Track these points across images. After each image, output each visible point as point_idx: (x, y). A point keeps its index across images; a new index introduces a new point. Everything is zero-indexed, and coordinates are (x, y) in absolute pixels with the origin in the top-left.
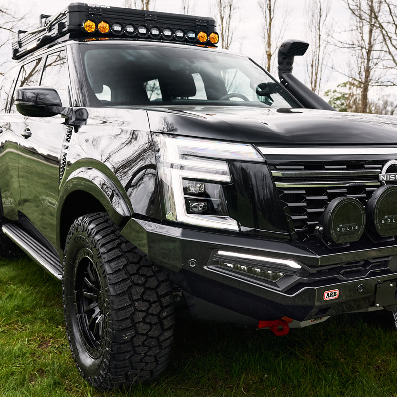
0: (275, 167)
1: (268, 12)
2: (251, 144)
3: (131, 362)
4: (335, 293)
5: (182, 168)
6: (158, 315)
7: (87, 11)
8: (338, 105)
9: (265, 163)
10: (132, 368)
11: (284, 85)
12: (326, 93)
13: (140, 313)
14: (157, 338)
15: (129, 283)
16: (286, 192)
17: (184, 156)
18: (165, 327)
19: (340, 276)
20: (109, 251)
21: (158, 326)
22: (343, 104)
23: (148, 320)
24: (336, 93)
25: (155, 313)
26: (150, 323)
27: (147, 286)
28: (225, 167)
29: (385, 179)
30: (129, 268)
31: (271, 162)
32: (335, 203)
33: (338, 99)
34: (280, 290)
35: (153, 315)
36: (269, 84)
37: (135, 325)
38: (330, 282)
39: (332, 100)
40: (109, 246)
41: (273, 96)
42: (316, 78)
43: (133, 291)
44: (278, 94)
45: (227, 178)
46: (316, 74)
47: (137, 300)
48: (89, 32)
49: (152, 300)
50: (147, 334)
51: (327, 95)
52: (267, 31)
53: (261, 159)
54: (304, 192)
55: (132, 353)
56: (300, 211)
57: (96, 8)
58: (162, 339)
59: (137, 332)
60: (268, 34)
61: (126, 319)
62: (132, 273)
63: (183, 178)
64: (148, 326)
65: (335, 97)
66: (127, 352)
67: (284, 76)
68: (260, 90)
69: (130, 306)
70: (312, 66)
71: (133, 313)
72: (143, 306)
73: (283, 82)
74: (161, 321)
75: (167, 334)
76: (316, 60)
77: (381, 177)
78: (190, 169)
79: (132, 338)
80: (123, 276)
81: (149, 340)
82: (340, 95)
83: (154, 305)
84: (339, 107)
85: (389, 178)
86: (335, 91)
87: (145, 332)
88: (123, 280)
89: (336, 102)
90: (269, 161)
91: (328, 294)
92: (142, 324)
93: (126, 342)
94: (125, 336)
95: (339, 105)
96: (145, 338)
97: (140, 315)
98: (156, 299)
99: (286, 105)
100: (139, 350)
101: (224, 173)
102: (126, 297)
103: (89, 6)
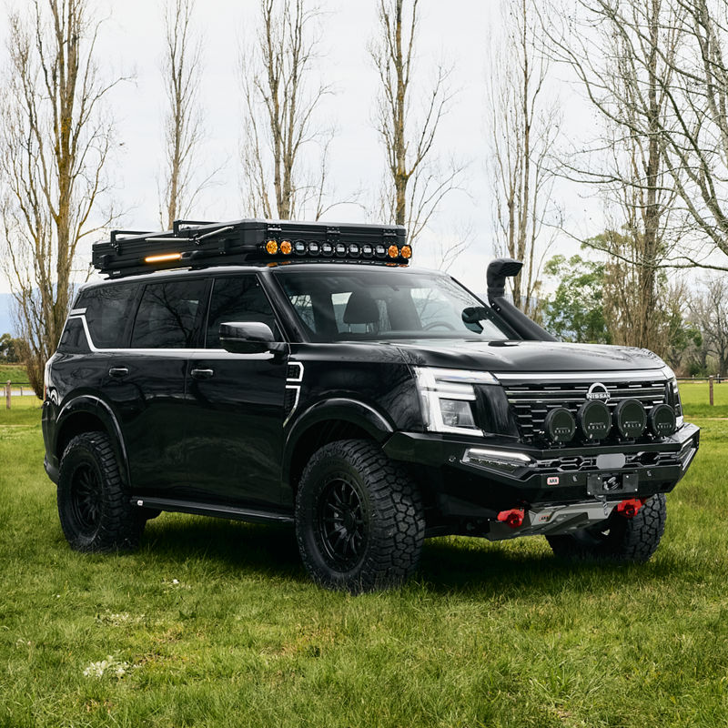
0: (507, 388)
1: (393, 66)
2: (489, 371)
3: (392, 557)
4: (556, 480)
5: (435, 390)
7: (265, 228)
8: (584, 299)
9: (501, 385)
10: (393, 564)
11: (496, 310)
12: (550, 265)
14: (413, 538)
15: (390, 489)
16: (516, 406)
17: (438, 380)
18: (420, 528)
19: (559, 469)
20: (370, 465)
21: (414, 526)
22: (598, 296)
23: (406, 520)
24: (578, 265)
25: (411, 514)
26: (408, 523)
27: (404, 492)
28: (471, 389)
29: (591, 398)
30: (388, 478)
31: (505, 385)
32: (551, 414)
33: (584, 281)
34: (517, 477)
35: (410, 516)
36: (478, 308)
37: (397, 523)
38: (552, 472)
39: (567, 284)
40: (369, 461)
41: (482, 322)
42: (524, 236)
43: (394, 496)
44: (488, 320)
45: (473, 398)
46: (522, 226)
47: (398, 503)
48: (270, 253)
49: (408, 505)
50: (405, 533)
51: (554, 272)
52: (391, 116)
53: (497, 383)
54: (529, 406)
55: (394, 548)
56: (528, 421)
58: (417, 538)
59: (398, 530)
60: (396, 123)
61: (390, 518)
62: (391, 482)
63: (440, 398)
64: (407, 526)
65: (577, 276)
67: (495, 299)
68: (467, 316)
70: (511, 205)
71: (396, 514)
72: (402, 508)
73: (495, 308)
75: (421, 535)
76: (520, 191)
79: (395, 535)
80: (384, 484)
81: (408, 538)
82: (588, 271)
83: (410, 508)
84: (589, 305)
86: (576, 260)
87: (404, 530)
88: (386, 487)
89: (579, 290)
90: (503, 384)
91: (551, 480)
92: (402, 523)
93: (390, 537)
95: (589, 298)
96: (404, 535)
97: (401, 516)
99: (501, 336)
100: (400, 546)
101: (470, 394)
102: (390, 500)
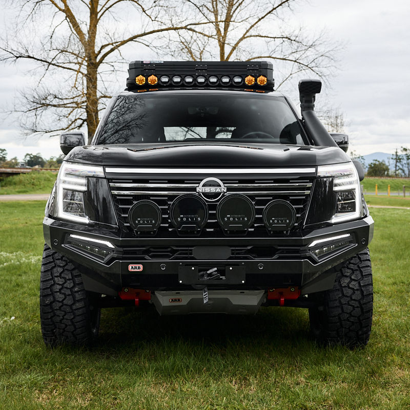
0: (111, 180)
2: (102, 165)
4: (139, 268)
5: (64, 182)
6: (71, 289)
7: (142, 67)
9: (105, 178)
13: (58, 286)
14: (71, 306)
15: (53, 264)
16: (118, 197)
17: (67, 174)
18: (77, 299)
19: (146, 257)
21: (71, 297)
23: (63, 291)
25: (69, 287)
26: (64, 294)
27: (66, 268)
28: (84, 181)
29: (201, 191)
30: (56, 255)
31: (108, 178)
34: (103, 262)
35: (66, 288)
37: (53, 294)
38: (136, 259)
43: (55, 270)
45: (84, 189)
47: (57, 277)
48: (141, 84)
49: (67, 278)
50: (62, 302)
54: (132, 198)
55: (53, 314)
57: (150, 64)
58: (74, 307)
59: (54, 299)
61: (47, 288)
62: (57, 258)
63: (64, 189)
64: (63, 296)
66: (48, 312)
67: (304, 113)
69: (50, 279)
71: (52, 285)
72: (61, 281)
74: (73, 294)
75: (78, 305)
77: (198, 189)
78: (69, 183)
79: (51, 303)
80: (50, 259)
81: (65, 307)
83: (68, 282)
85: (205, 190)
87: (61, 300)
88: (50, 262)
91: (132, 267)
92: (58, 293)
94: (47, 301)
96: (61, 304)
98: (71, 278)
100: (58, 313)
101: (82, 185)
102: (49, 273)
103: (144, 62)
